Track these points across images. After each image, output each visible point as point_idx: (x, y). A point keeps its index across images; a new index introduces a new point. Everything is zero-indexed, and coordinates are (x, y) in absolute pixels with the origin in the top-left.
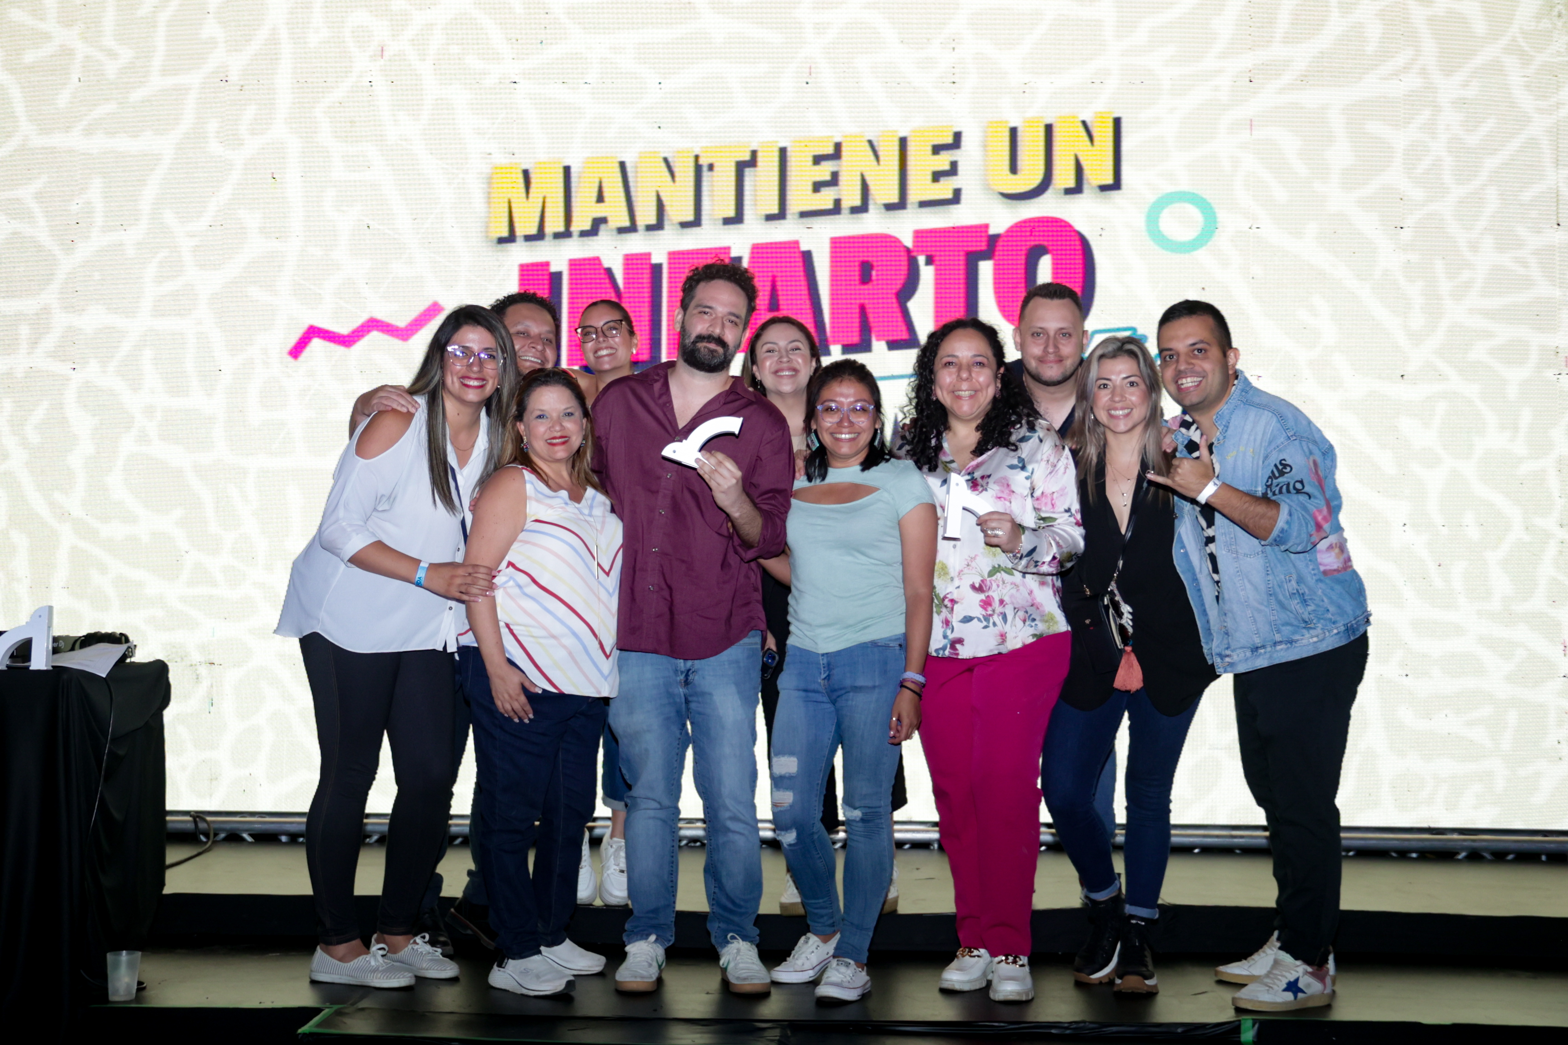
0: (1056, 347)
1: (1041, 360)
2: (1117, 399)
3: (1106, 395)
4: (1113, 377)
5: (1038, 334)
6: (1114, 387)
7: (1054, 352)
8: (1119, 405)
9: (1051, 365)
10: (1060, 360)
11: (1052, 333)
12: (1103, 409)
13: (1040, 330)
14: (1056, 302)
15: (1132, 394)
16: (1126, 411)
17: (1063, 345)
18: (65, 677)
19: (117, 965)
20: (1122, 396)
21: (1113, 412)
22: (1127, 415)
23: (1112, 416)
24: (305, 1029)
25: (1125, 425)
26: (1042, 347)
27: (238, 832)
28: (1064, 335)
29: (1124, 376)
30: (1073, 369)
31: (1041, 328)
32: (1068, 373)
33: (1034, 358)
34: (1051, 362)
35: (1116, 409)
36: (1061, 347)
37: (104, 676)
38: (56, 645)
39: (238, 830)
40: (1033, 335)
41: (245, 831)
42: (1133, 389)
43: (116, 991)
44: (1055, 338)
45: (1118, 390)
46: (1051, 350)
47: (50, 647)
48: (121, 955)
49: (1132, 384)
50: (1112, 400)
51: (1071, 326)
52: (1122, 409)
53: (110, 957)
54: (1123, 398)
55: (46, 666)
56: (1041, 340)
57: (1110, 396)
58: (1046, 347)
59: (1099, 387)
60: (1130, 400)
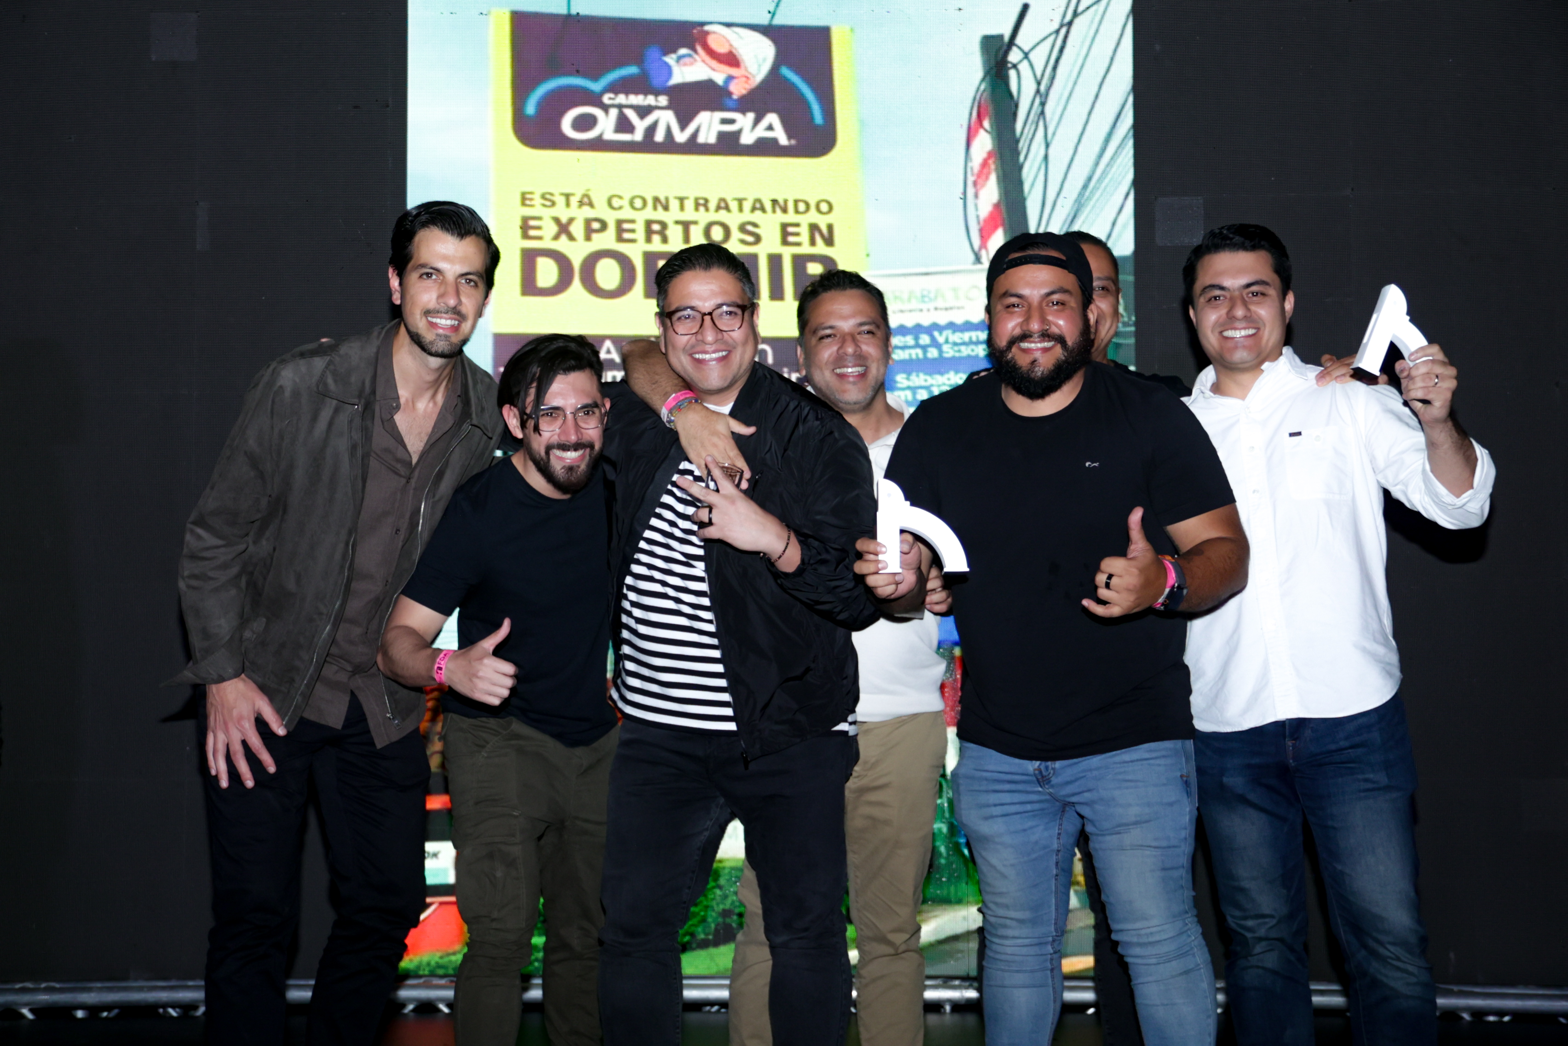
27: (15, 1007)
39: (16, 1004)
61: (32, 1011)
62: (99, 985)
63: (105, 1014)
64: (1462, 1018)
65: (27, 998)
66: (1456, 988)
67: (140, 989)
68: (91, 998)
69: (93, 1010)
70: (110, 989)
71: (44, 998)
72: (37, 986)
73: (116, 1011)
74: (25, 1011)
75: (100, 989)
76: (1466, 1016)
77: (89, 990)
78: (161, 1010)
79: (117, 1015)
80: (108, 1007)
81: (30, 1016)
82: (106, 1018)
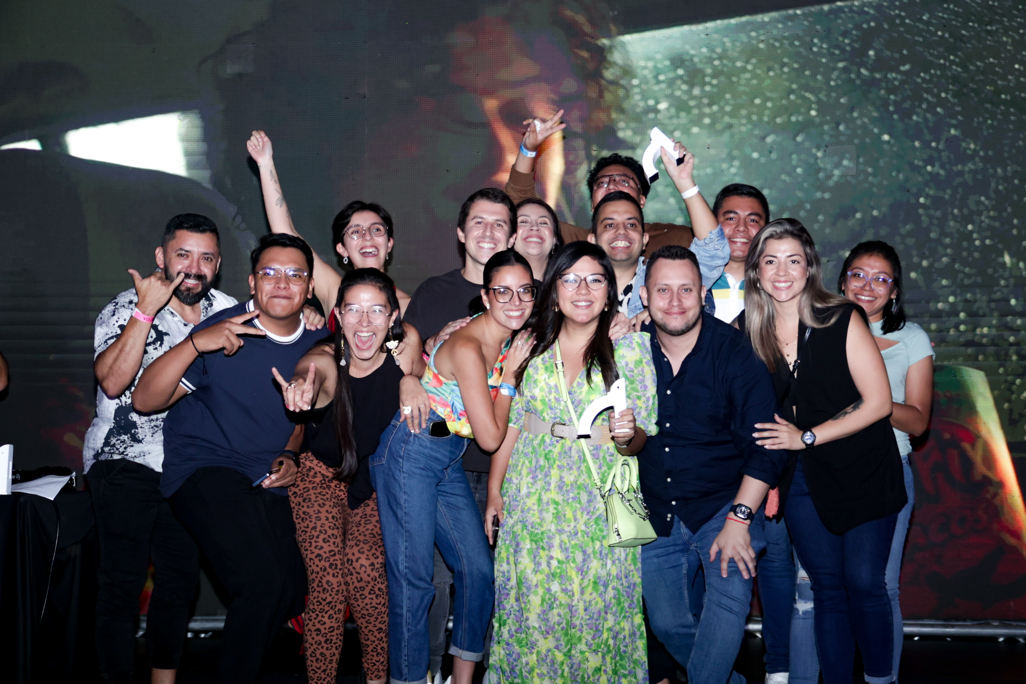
0: (680, 301)
1: (667, 312)
2: (782, 274)
3: (772, 270)
4: (778, 255)
5: (664, 290)
6: (780, 263)
7: (679, 305)
8: (782, 279)
9: (675, 316)
10: (683, 312)
11: (675, 289)
12: (769, 280)
13: (664, 287)
14: (678, 262)
15: (794, 270)
16: (789, 284)
17: (686, 298)
18: (22, 500)
20: (786, 271)
21: (777, 284)
22: (789, 287)
23: (776, 288)
25: (787, 295)
26: (667, 301)
28: (686, 290)
29: (789, 254)
30: (694, 320)
31: (666, 285)
32: (691, 323)
33: (660, 310)
34: (675, 314)
35: (780, 282)
36: (683, 300)
37: (52, 499)
38: (15, 477)
40: (659, 290)
42: (795, 266)
44: (678, 294)
45: (782, 266)
46: (675, 303)
47: (10, 479)
49: (794, 262)
50: (777, 274)
51: (692, 282)
52: (785, 282)
54: (787, 273)
56: (667, 296)
57: (775, 271)
58: (671, 301)
59: (767, 263)
60: (792, 275)
62: (199, 618)
63: (203, 635)
64: (1019, 641)
66: (1014, 624)
69: (197, 633)
70: (208, 621)
73: (210, 634)
75: (202, 620)
76: (1021, 640)
79: (211, 636)
80: (205, 631)
82: (204, 638)
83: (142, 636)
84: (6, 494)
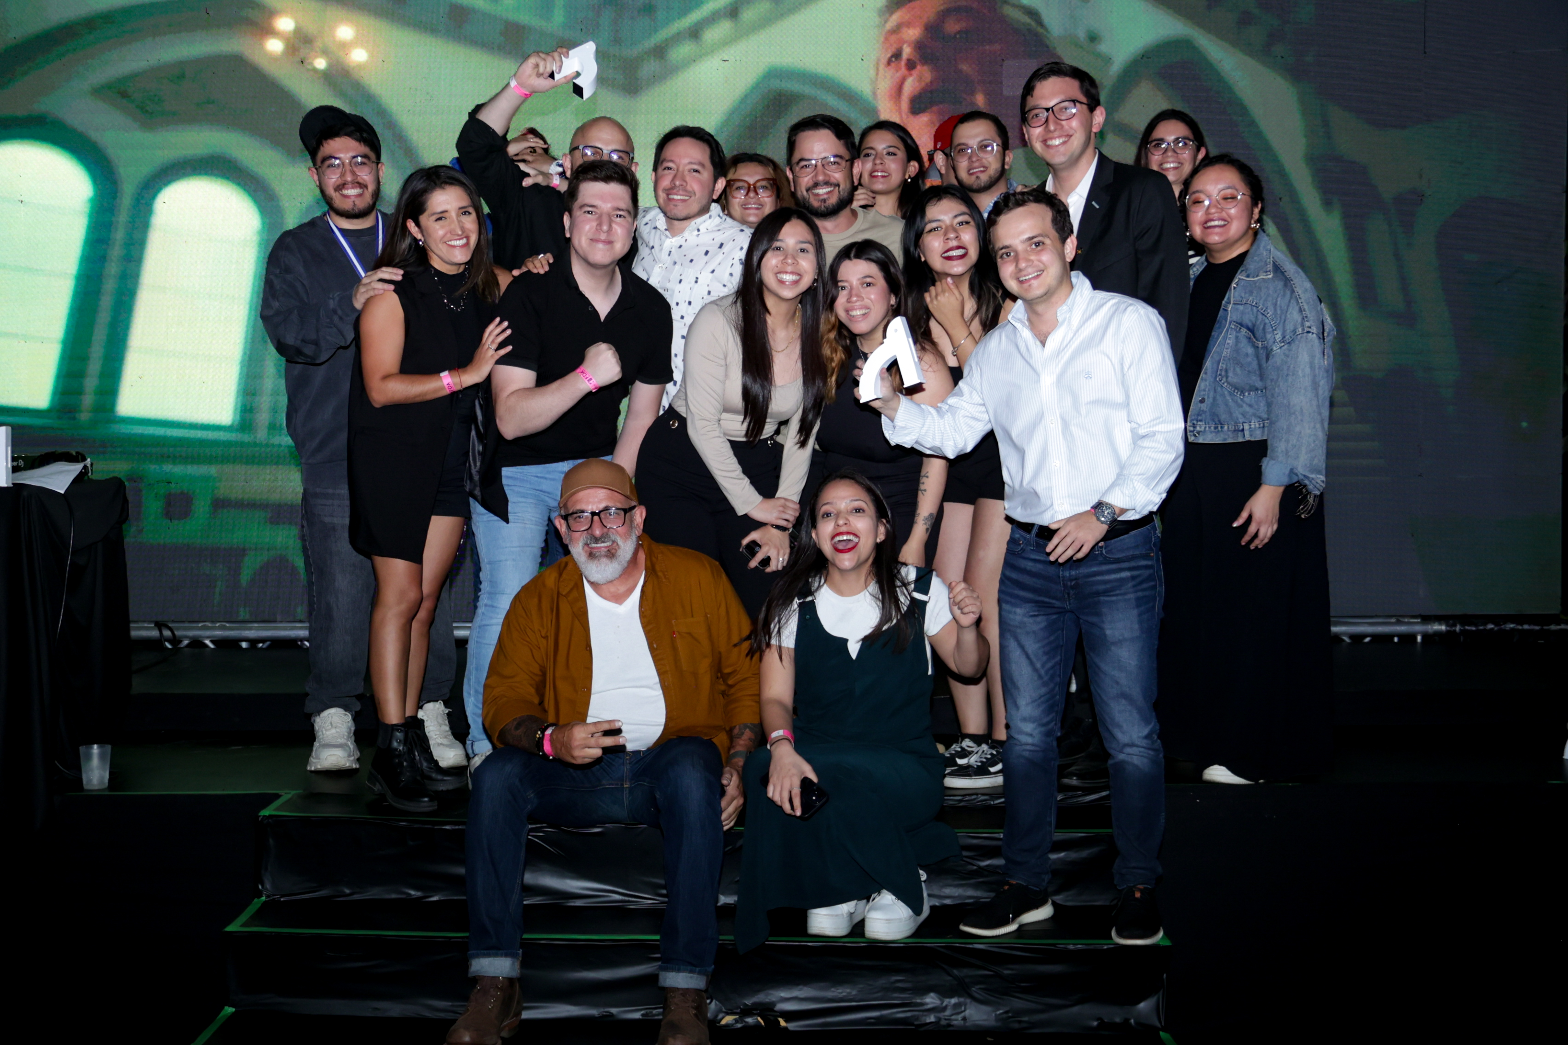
18: (25, 493)
19: (89, 757)
24: (265, 812)
27: (200, 639)
37: (62, 492)
38: (15, 464)
39: (201, 637)
41: (208, 637)
43: (90, 781)
47: (10, 466)
48: (92, 748)
53: (82, 749)
55: (7, 483)
61: (212, 641)
65: (208, 633)
67: (285, 629)
68: (252, 634)
69: (253, 642)
70: (264, 628)
71: (219, 633)
72: (214, 625)
73: (268, 643)
74: (207, 642)
75: (257, 629)
77: (250, 629)
78: (299, 643)
80: (263, 641)
81: (211, 646)
82: (261, 648)
83: (188, 646)
84: (6, 485)
